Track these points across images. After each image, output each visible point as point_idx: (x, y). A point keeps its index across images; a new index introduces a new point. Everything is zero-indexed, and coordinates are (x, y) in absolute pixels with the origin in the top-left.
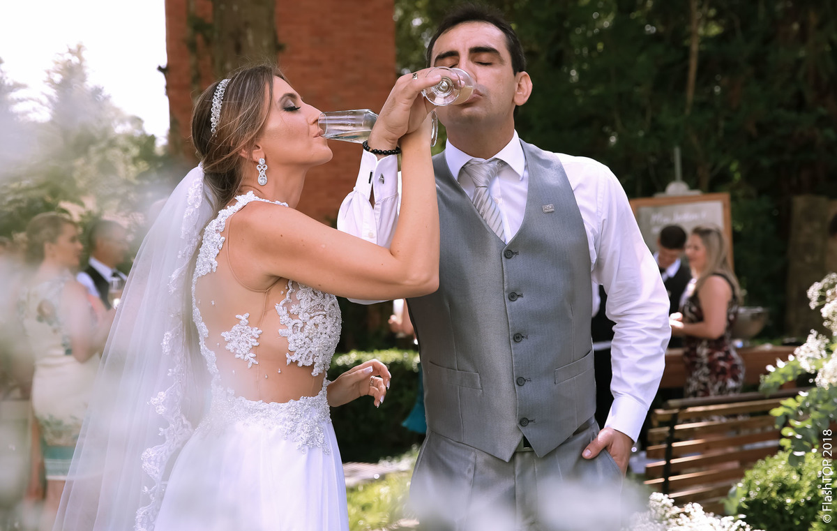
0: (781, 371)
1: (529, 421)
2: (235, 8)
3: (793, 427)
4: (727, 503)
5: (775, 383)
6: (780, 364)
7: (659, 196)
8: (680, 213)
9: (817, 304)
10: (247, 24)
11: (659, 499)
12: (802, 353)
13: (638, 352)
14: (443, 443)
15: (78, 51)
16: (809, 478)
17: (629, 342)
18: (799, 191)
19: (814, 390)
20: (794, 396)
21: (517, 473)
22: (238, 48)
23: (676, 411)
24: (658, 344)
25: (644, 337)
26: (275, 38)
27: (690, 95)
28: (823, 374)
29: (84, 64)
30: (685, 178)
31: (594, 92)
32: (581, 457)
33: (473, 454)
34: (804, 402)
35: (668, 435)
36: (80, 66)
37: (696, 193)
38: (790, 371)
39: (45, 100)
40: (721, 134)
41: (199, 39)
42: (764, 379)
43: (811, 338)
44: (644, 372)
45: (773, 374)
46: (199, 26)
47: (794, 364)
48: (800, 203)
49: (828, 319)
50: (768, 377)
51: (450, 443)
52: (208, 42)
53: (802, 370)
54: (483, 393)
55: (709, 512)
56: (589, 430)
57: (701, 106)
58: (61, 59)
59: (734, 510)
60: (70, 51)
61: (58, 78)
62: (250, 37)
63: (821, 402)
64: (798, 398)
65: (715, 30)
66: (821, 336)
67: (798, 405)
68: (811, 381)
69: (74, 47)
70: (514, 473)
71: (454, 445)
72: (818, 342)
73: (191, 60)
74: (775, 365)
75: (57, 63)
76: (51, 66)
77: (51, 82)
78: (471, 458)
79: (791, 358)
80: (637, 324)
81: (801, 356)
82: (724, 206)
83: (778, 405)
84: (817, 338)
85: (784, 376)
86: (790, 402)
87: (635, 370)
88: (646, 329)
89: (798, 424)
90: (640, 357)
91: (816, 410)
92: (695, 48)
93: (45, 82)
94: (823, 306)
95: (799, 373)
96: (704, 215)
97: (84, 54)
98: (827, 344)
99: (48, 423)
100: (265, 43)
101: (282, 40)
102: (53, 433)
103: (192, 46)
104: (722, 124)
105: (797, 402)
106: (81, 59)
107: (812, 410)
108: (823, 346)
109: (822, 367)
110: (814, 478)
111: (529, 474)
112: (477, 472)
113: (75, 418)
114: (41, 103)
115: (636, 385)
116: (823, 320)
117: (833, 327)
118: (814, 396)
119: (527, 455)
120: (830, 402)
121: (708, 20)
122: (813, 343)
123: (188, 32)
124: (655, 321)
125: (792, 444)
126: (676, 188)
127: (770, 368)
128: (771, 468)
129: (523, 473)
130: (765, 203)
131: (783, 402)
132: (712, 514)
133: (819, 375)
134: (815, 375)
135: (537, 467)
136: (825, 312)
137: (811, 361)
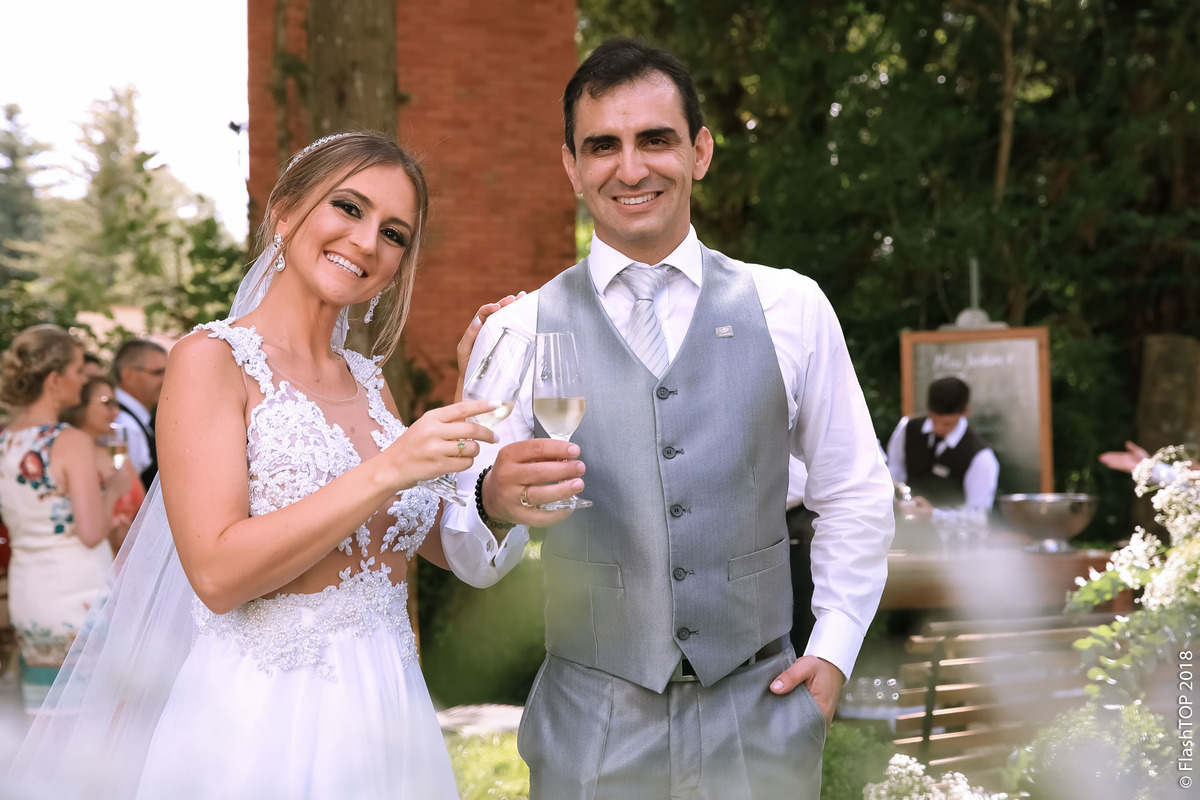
0: (1095, 586)
1: (690, 633)
2: (339, 41)
3: (1104, 667)
4: (1004, 772)
5: (1086, 602)
6: (1094, 574)
7: (944, 328)
8: (977, 355)
9: (1146, 490)
10: (354, 65)
11: (904, 763)
12: (1122, 560)
13: (852, 551)
14: (567, 670)
15: (125, 99)
16: (1129, 742)
17: (839, 537)
18: (1157, 328)
19: (1139, 613)
20: (1109, 622)
21: (673, 712)
22: (341, 98)
23: (941, 639)
24: (878, 541)
25: (859, 529)
26: (396, 85)
27: (1001, 184)
28: (1152, 591)
29: (136, 118)
30: (985, 305)
31: (864, 176)
32: (768, 691)
33: (609, 686)
34: (1123, 631)
35: (930, 673)
36: (130, 120)
37: (1000, 326)
38: (1107, 586)
39: (79, 168)
40: (1044, 242)
41: (291, 83)
42: (1071, 597)
43: (1136, 538)
44: (861, 580)
45: (1082, 590)
46: (291, 66)
47: (1113, 575)
48: (1156, 345)
49: (1162, 512)
50: (1076, 594)
51: (576, 669)
52: (303, 89)
53: (1124, 584)
54: (625, 593)
55: (977, 787)
56: (780, 655)
57: (1015, 202)
58: (101, 109)
59: (1015, 785)
60: (117, 99)
61: (98, 137)
62: (359, 84)
63: (1147, 631)
64: (1116, 625)
65: (1040, 91)
66: (1149, 536)
67: (1114, 634)
68: (1137, 601)
69: (122, 93)
70: (668, 714)
71: (581, 671)
72: (1145, 545)
73: (279, 115)
74: (1087, 578)
75: (97, 115)
76: (89, 119)
77: (90, 144)
78: (607, 691)
79: (1109, 566)
80: (850, 511)
81: (1121, 564)
82: (1040, 347)
83: (1088, 634)
84: (1143, 538)
85: (1099, 592)
86: (1103, 630)
87: (847, 577)
88: (863, 517)
89: (1111, 663)
90: (853, 557)
91: (1139, 642)
92: (1008, 117)
93: (79, 141)
94: (1154, 493)
95: (1121, 589)
96: (1010, 358)
97: (137, 103)
98: (1158, 548)
99: (28, 633)
100: (380, 93)
101: (402, 89)
102: (37, 647)
103: (280, 95)
104: (1046, 229)
105: (1113, 630)
106: (132, 111)
107: (1132, 642)
108: (1152, 551)
109: (1150, 580)
110: (1135, 741)
111: (690, 715)
112: (615, 712)
113: (70, 626)
114: (72, 172)
115: (849, 596)
116: (1154, 513)
117: (1168, 524)
118: (1137, 622)
119: (687, 687)
120: (1159, 632)
121: (1032, 77)
122: (1139, 545)
123: (275, 74)
124: (875, 507)
125: (1101, 692)
126: (971, 318)
127: (1080, 581)
128: (1074, 725)
129: (681, 714)
130: (1105, 345)
131: (1093, 630)
132: (981, 789)
133: (1147, 592)
134: (1140, 592)
135: (700, 705)
136: (1158, 501)
137: (1134, 571)
